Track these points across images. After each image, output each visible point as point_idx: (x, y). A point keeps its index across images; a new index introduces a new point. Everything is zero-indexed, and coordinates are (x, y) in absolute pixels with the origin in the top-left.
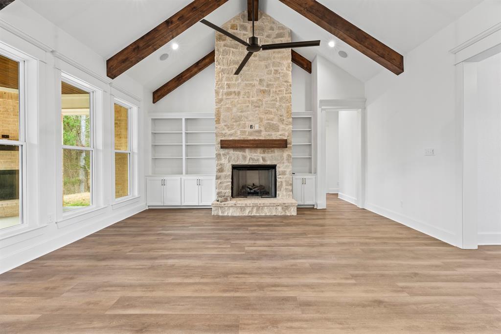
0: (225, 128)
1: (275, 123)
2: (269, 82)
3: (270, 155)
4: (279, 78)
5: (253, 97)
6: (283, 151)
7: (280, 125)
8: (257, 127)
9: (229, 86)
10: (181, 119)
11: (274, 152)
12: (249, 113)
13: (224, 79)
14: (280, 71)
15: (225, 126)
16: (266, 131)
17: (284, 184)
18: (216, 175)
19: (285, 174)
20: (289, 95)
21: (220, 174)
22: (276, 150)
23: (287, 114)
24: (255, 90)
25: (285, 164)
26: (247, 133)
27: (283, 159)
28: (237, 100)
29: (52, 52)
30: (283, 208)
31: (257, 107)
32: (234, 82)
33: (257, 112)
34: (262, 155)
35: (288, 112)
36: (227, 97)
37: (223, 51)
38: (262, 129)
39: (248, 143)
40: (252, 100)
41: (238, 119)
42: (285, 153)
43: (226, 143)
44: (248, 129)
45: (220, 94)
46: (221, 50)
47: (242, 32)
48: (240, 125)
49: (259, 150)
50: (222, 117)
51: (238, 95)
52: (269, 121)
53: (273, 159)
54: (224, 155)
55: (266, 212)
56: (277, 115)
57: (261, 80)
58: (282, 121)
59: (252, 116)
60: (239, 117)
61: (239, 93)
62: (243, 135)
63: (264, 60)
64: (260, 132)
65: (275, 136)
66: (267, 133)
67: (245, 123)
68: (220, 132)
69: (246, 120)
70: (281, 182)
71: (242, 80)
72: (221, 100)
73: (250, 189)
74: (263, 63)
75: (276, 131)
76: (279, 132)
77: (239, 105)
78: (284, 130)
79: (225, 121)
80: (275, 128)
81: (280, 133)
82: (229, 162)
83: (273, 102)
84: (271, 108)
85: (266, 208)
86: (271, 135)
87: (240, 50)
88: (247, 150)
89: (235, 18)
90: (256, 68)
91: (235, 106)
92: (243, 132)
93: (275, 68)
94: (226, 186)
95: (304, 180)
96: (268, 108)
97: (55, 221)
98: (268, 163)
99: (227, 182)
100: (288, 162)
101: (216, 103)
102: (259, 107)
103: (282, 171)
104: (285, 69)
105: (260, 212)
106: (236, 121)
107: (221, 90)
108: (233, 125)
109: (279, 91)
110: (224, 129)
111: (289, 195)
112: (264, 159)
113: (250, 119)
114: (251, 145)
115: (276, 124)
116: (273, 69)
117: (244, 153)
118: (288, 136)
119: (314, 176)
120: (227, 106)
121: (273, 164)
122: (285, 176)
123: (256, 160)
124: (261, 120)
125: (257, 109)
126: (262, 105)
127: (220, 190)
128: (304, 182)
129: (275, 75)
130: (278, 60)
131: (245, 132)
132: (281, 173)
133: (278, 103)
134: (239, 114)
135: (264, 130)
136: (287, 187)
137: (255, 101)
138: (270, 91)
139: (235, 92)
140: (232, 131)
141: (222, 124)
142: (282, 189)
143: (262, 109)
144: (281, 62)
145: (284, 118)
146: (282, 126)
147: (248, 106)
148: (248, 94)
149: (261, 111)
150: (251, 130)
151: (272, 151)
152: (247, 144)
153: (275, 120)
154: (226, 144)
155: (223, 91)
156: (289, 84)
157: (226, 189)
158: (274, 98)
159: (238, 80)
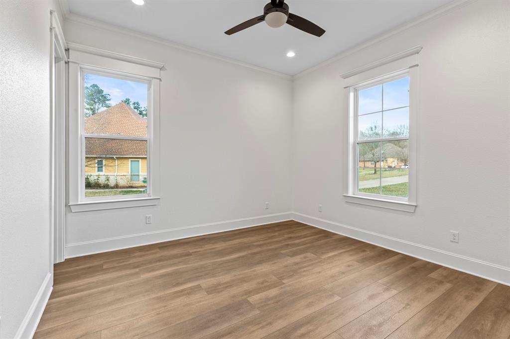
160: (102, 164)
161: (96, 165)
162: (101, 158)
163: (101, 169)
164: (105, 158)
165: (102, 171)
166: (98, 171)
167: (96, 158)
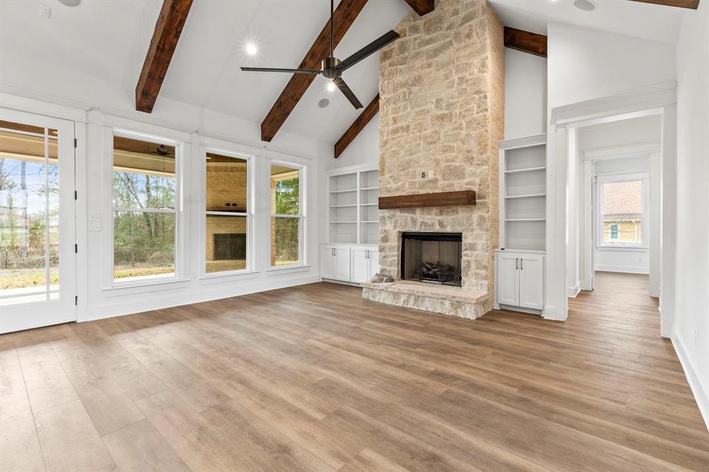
0: (391, 180)
1: (458, 164)
2: (450, 101)
3: (450, 218)
4: (466, 89)
5: (426, 130)
6: (472, 211)
7: (467, 167)
8: (430, 175)
9: (395, 120)
10: (356, 173)
11: (457, 212)
12: (420, 154)
13: (389, 112)
14: (469, 77)
15: (391, 177)
16: (444, 179)
17: (473, 266)
18: (380, 246)
19: (475, 250)
20: (481, 114)
21: (384, 244)
22: (460, 209)
23: (479, 147)
24: (428, 118)
25: (476, 232)
26: (417, 185)
27: (473, 223)
28: (405, 138)
29: (197, 132)
30: (452, 304)
31: (431, 143)
32: (401, 114)
33: (431, 151)
34: (438, 218)
35: (480, 144)
36: (394, 137)
37: (389, 73)
38: (439, 177)
39: (412, 200)
40: (424, 135)
41: (405, 167)
42: (476, 215)
43: (386, 201)
44: (419, 179)
45: (385, 134)
46: (387, 73)
47: (412, 37)
48: (408, 174)
49: (435, 210)
50: (387, 165)
51: (407, 131)
52: (449, 164)
53: (455, 222)
54: (390, 218)
55: (426, 306)
56: (462, 151)
57: (438, 101)
58: (470, 160)
59: (424, 158)
60: (407, 163)
61: (408, 127)
62: (412, 188)
63: (443, 67)
64: (435, 181)
65: (459, 185)
66: (446, 182)
67: (415, 171)
68: (384, 186)
69: (416, 165)
70: (469, 262)
71: (412, 108)
72: (386, 143)
73: (428, 269)
74: (441, 73)
75: (460, 179)
76: (464, 178)
77: (407, 145)
78: (473, 174)
79: (390, 171)
80: (459, 173)
81: (466, 181)
82: (395, 227)
83: (455, 132)
84: (453, 142)
85: (428, 299)
86: (453, 185)
87: (410, 64)
88: (418, 211)
89: (404, 21)
90: (431, 84)
91: (403, 147)
92: (412, 184)
93: (460, 76)
94: (391, 261)
95: (519, 261)
96: (449, 141)
97: (199, 277)
98: (449, 230)
99: (393, 256)
100: (481, 229)
101: (380, 147)
102: (435, 143)
103: (470, 244)
104: (476, 71)
105: (420, 303)
106: (403, 170)
107: (386, 129)
108: (400, 175)
109: (467, 110)
110: (389, 183)
111: (481, 285)
112: (441, 224)
113: (422, 163)
114: (416, 204)
115: (460, 166)
116: (455, 77)
117: (413, 216)
118: (480, 185)
119: (541, 256)
120: (393, 149)
121: (456, 231)
122: (475, 253)
123: (430, 226)
124: (437, 162)
125: (433, 146)
126: (439, 139)
127: (385, 267)
128: (519, 265)
129: (459, 87)
130: (464, 61)
131: (414, 183)
132: (467, 247)
133: (464, 132)
134: (407, 158)
135: (442, 179)
136: (478, 271)
137: (429, 134)
138: (451, 114)
139: (402, 127)
140: (399, 184)
141: (387, 175)
142: (470, 274)
143: (438, 146)
144: (469, 62)
145: (474, 155)
146: (469, 169)
147: (419, 145)
148: (420, 127)
149: (438, 149)
150: (423, 179)
151: (453, 211)
152: (411, 202)
153: (458, 160)
154: (385, 203)
155: (388, 130)
156: (482, 95)
157: (390, 266)
158: (457, 125)
159: (407, 109)
160: (616, 229)
161: (610, 231)
162: (615, 222)
163: (615, 235)
164: (621, 222)
165: (617, 237)
166: (612, 237)
167: (610, 222)
